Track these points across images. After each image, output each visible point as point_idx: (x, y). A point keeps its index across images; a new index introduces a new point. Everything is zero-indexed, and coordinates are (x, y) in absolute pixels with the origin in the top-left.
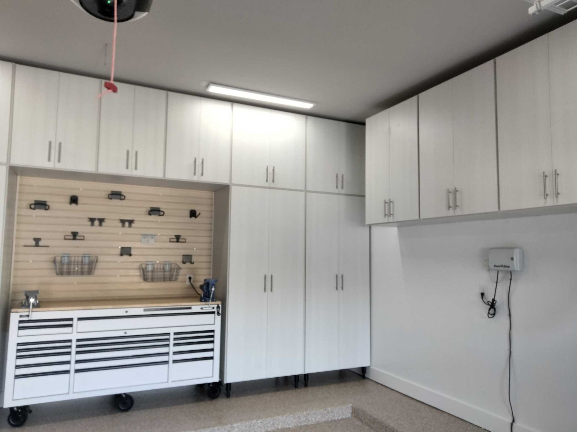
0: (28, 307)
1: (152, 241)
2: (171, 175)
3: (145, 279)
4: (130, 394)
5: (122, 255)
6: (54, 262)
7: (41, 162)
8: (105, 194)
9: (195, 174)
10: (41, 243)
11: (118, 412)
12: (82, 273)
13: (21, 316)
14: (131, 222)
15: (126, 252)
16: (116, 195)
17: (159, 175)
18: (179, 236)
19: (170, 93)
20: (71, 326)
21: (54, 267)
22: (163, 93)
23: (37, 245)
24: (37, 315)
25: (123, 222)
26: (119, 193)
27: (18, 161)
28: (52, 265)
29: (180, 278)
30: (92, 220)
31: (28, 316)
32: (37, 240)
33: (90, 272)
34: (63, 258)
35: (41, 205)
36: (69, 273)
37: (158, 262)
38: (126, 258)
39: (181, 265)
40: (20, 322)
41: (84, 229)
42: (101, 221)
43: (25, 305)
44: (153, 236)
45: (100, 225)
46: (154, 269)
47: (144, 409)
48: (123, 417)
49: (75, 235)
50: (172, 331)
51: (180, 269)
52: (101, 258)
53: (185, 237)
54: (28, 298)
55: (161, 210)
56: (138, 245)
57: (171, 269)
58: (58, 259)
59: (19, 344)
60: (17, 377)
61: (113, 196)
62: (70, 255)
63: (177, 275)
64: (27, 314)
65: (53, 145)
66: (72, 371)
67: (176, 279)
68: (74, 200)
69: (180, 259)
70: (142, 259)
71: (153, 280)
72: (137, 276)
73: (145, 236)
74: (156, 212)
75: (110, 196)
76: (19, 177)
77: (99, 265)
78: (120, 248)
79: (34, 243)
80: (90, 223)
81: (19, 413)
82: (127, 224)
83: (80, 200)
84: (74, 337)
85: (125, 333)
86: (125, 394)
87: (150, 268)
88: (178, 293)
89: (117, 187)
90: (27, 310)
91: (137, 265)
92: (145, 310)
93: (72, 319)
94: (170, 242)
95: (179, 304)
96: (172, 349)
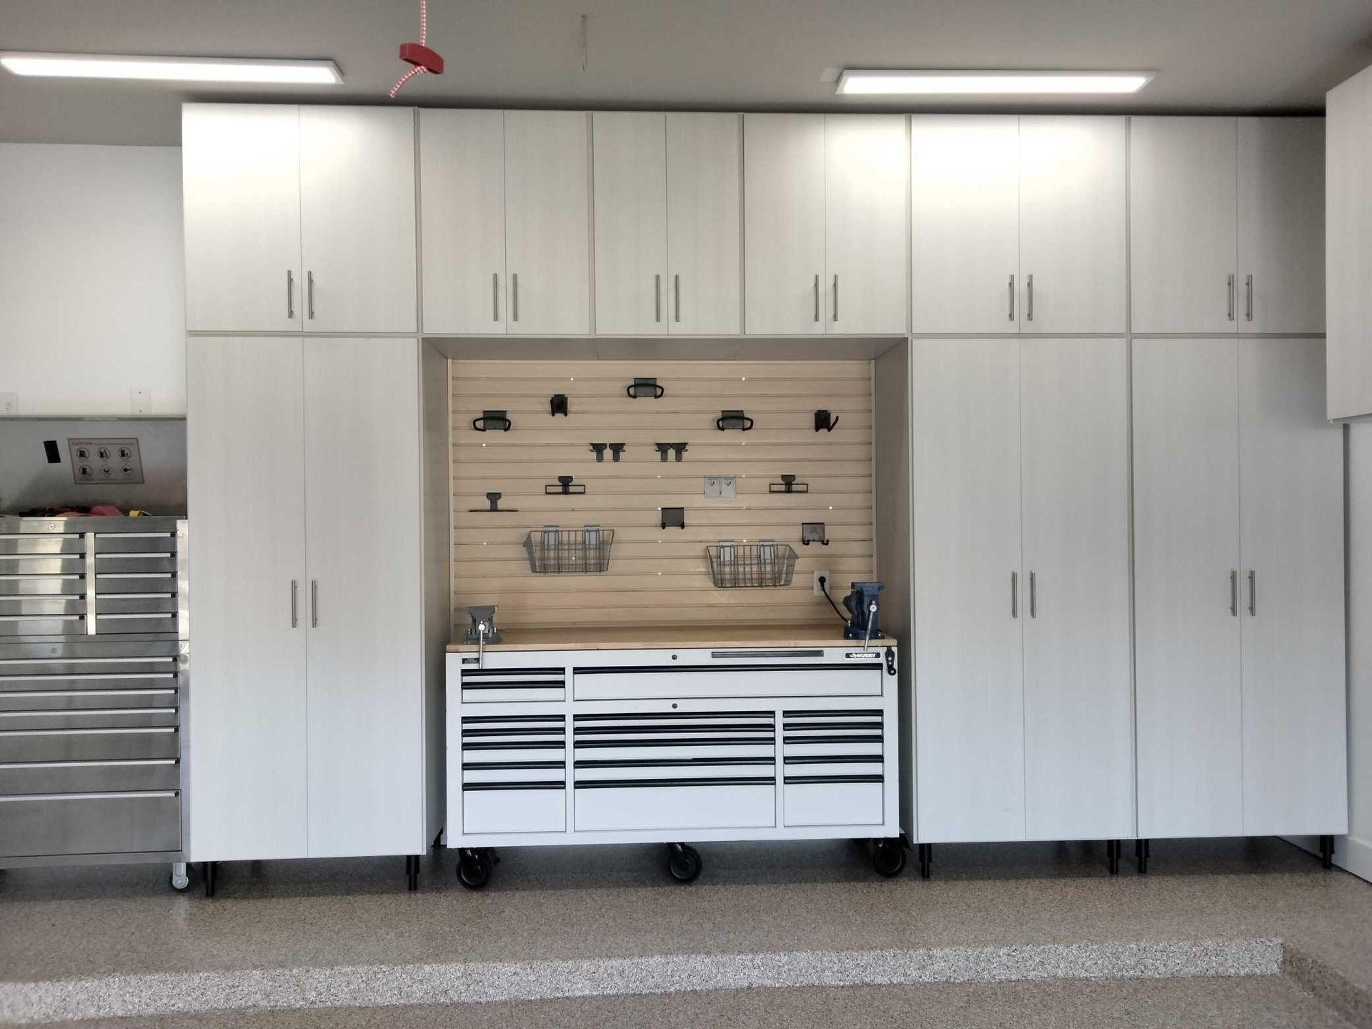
0: (477, 641)
1: (728, 491)
2: (760, 327)
3: (720, 583)
4: (693, 847)
5: (664, 526)
6: (528, 544)
8: (620, 387)
9: (817, 318)
10: (501, 504)
11: (668, 884)
12: (586, 569)
13: (464, 661)
14: (680, 448)
15: (673, 518)
16: (645, 387)
17: (731, 329)
18: (793, 477)
19: (749, 117)
20: (561, 684)
21: (526, 555)
22: (734, 118)
23: (494, 508)
24: (493, 659)
25: (663, 448)
26: (650, 382)
27: (439, 326)
28: (523, 552)
29: (797, 580)
30: (598, 448)
31: (477, 660)
32: (494, 497)
33: (601, 567)
34: (546, 535)
35: (496, 420)
36: (559, 569)
37: (745, 541)
38: (672, 531)
39: (799, 548)
40: (465, 672)
41: (583, 468)
42: (617, 448)
43: (473, 638)
44: (730, 480)
45: (616, 458)
46: (736, 557)
47: (725, 882)
48: (679, 895)
49: (566, 482)
50: (779, 707)
51: (796, 557)
52: (621, 534)
53: (805, 480)
54: (475, 622)
55: (746, 415)
56: (698, 501)
57: (776, 557)
58: (536, 537)
59: (465, 720)
60: (467, 787)
61: (640, 390)
62: (558, 529)
63: (790, 573)
64: (475, 655)
65: (501, 281)
66: (570, 785)
67: (788, 583)
68: (559, 405)
69: (796, 533)
70: (710, 535)
71: (736, 584)
72: (701, 574)
73: (712, 479)
74: (733, 422)
75: (632, 391)
76: (450, 361)
77: (615, 550)
78: (660, 509)
79: (487, 504)
80: (594, 455)
81: (478, 862)
82: (672, 453)
83: (571, 406)
84: (569, 710)
85: (675, 706)
86: (682, 844)
87: (727, 555)
88: (795, 615)
89: (646, 369)
90: (475, 647)
91: (699, 550)
92: (714, 655)
93: (561, 671)
94: (771, 492)
95: (792, 643)
96: (781, 750)
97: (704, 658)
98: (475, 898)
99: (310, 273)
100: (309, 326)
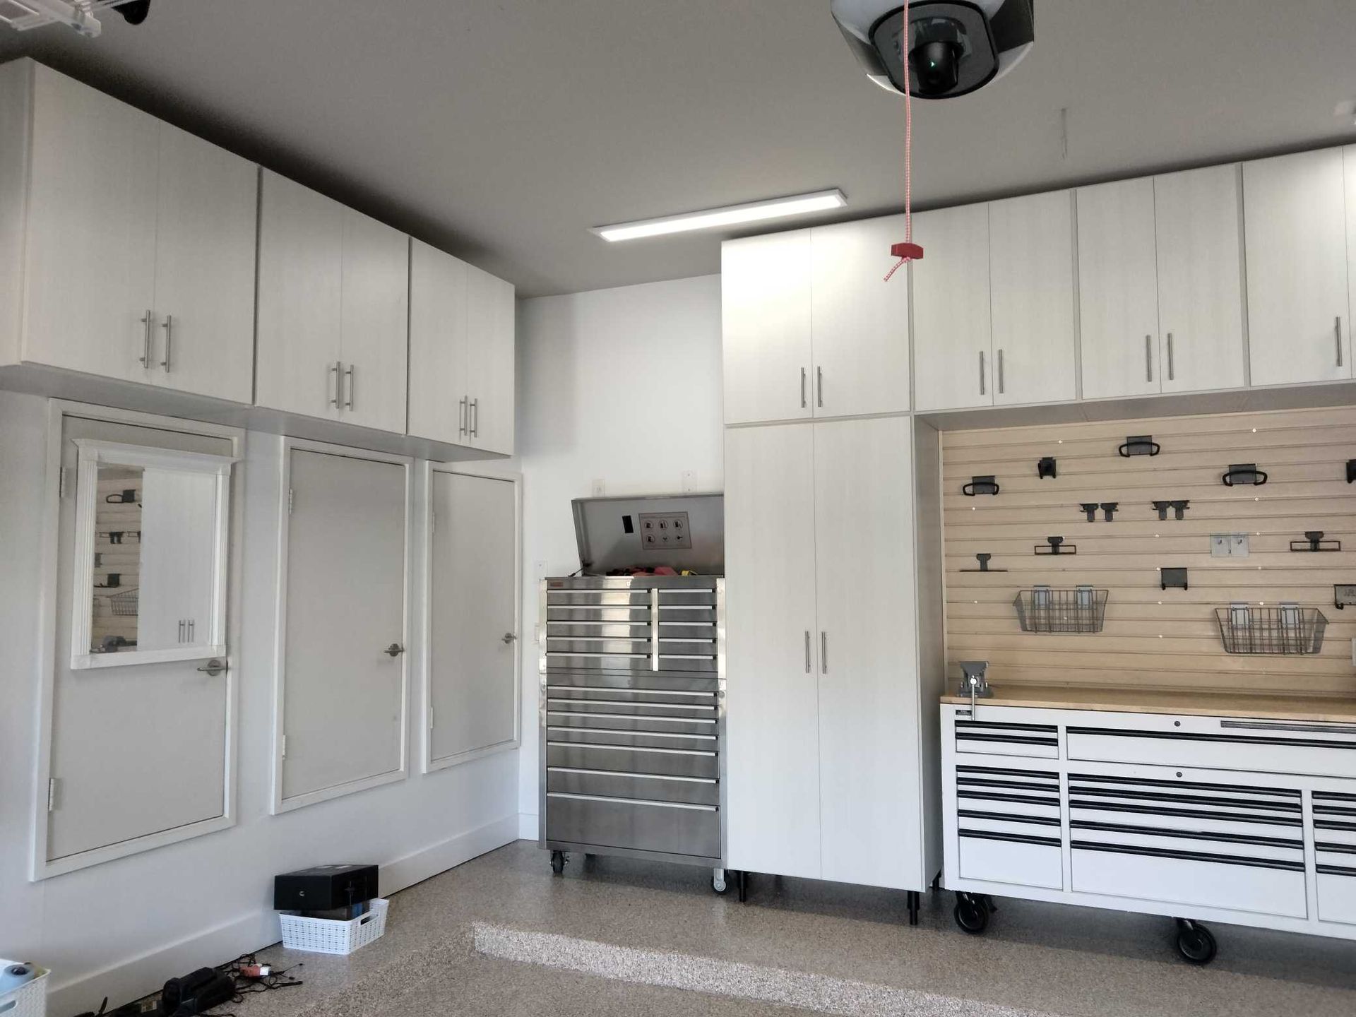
0: (969, 694)
1: (1239, 550)
2: (1268, 376)
3: (1232, 647)
4: (1206, 926)
5: (1164, 587)
6: (1017, 603)
7: (968, 399)
8: (1112, 446)
9: (1339, 363)
10: (991, 564)
11: (1178, 961)
12: (1078, 629)
13: (958, 712)
14: (1181, 506)
15: (1174, 578)
16: (1140, 445)
17: (1235, 382)
18: (1321, 534)
19: (1246, 164)
20: (1054, 742)
21: (1016, 614)
22: (1231, 168)
23: (984, 569)
24: (986, 712)
25: (1161, 506)
26: (1144, 440)
27: (930, 403)
28: (1012, 611)
29: (1326, 647)
30: (1089, 509)
31: (970, 712)
32: (984, 558)
33: (1095, 626)
34: (1036, 594)
35: (985, 485)
36: (1050, 628)
37: (1262, 603)
38: (1175, 593)
39: (1330, 612)
40: (958, 723)
41: (1073, 528)
42: (1110, 508)
43: (965, 691)
44: (1240, 538)
45: (1109, 518)
46: (1251, 621)
47: (1247, 971)
48: (1191, 975)
49: (1055, 543)
50: (1307, 786)
51: (1326, 622)
52: (1115, 594)
53: (1337, 537)
54: (967, 676)
55: (1258, 469)
56: (1205, 561)
57: (1302, 621)
58: (1026, 597)
59: (960, 768)
60: (963, 833)
61: (1133, 448)
62: (1048, 588)
63: (1319, 639)
64: (967, 708)
65: (987, 358)
66: (1066, 843)
67: (1317, 650)
68: (1047, 468)
69: (1329, 596)
70: (1218, 596)
71: (1251, 649)
72: (1209, 638)
73: (1219, 538)
74: (1243, 476)
75: (1124, 450)
76: (940, 432)
77: (1109, 611)
78: (1158, 569)
79: (977, 564)
80: (1085, 515)
82: (1171, 511)
83: (1060, 467)
84: (1064, 768)
85: (1179, 775)
86: (1192, 921)
87: (1240, 618)
88: (1329, 687)
89: (1139, 427)
90: (966, 700)
91: (1206, 611)
92: (1224, 724)
93: (1054, 729)
94: (1292, 550)
95: (1321, 717)
96: (1310, 834)
97: (1213, 727)
98: (972, 942)
99: (819, 368)
100: (819, 412)
